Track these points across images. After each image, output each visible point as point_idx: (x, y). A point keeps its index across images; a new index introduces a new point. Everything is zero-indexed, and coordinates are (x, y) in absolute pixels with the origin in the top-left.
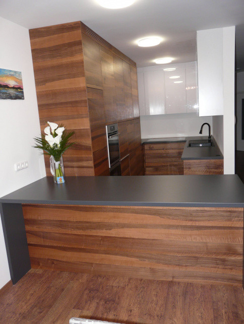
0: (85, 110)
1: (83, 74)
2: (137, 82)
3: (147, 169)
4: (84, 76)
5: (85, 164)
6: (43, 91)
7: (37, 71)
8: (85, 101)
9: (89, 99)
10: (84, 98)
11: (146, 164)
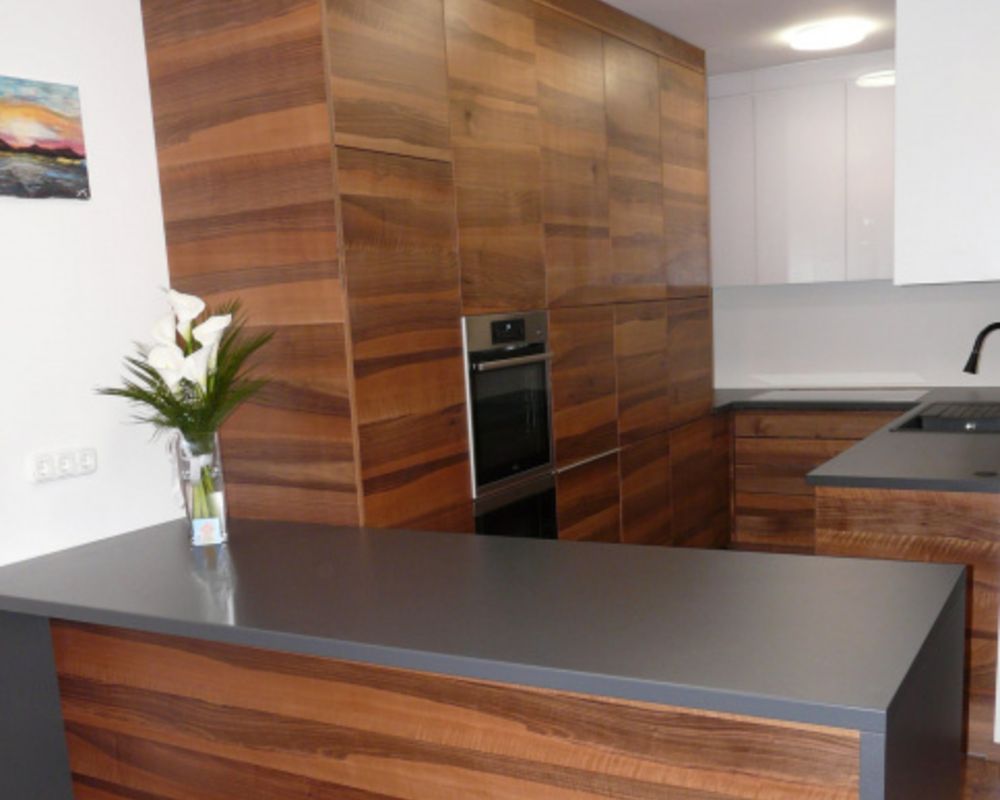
0: (328, 244)
1: (319, 92)
2: (702, 134)
3: (741, 520)
4: (323, 98)
5: (326, 472)
6: (182, 168)
7: (164, 82)
8: (327, 207)
9: (345, 198)
10: (323, 196)
11: (739, 500)
